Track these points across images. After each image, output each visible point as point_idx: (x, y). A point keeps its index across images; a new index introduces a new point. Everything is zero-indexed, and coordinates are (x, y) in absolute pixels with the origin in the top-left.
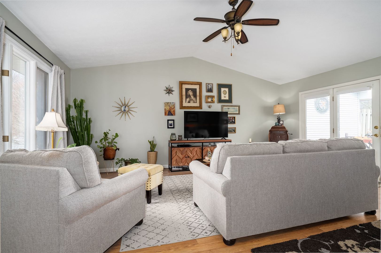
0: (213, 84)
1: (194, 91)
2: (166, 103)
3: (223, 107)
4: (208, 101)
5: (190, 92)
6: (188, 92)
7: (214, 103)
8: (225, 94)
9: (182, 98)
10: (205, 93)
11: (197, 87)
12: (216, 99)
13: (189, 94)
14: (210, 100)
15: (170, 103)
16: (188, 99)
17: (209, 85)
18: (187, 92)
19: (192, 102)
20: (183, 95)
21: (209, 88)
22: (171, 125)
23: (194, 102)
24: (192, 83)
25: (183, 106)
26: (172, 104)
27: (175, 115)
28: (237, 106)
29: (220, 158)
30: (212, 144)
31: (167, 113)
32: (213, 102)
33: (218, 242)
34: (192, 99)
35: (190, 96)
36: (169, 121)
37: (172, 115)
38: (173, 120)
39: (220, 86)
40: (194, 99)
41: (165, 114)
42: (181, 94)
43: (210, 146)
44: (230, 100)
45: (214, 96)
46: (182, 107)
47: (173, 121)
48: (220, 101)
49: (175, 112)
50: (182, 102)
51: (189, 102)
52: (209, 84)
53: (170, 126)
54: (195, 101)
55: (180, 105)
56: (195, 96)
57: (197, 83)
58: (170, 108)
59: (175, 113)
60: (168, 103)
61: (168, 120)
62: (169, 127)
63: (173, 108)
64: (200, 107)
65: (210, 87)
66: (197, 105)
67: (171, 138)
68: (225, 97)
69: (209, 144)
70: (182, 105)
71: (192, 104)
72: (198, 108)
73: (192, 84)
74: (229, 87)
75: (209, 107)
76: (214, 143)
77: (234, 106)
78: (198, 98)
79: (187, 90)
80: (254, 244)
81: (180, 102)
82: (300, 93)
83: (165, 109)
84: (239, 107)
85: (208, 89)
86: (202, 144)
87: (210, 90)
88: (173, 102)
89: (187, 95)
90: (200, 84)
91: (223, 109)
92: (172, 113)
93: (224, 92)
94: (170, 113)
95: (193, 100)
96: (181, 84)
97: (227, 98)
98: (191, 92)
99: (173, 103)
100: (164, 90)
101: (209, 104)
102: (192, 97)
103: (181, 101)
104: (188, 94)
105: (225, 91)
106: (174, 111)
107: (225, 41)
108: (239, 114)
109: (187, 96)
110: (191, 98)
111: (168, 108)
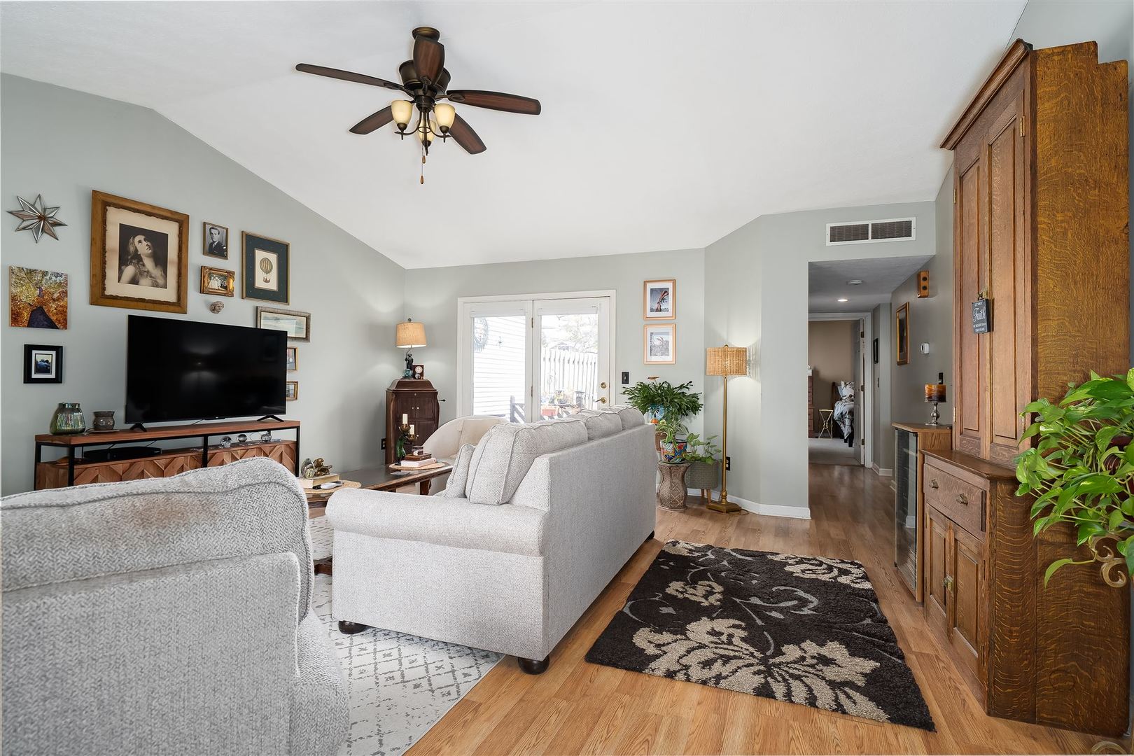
0: (227, 230)
1: (159, 241)
2: (21, 269)
3: (259, 315)
4: (210, 286)
5: (140, 242)
6: (131, 240)
7: (232, 296)
8: (268, 272)
9: (104, 262)
10: (197, 257)
11: (170, 229)
12: (235, 284)
13: (136, 250)
14: (215, 284)
15: (44, 274)
16: (129, 271)
17: (213, 231)
18: (128, 242)
19: (145, 281)
20: (107, 247)
21: (214, 242)
22: (44, 368)
23: (156, 285)
24: (149, 210)
25: (108, 292)
26: (54, 278)
27: (65, 327)
28: (302, 314)
29: (514, 464)
30: (235, 438)
31: (26, 315)
32: (226, 291)
33: (512, 678)
34: (148, 272)
35: (137, 258)
36: (34, 352)
37: (51, 325)
38: (59, 350)
39: (252, 243)
40: (156, 272)
41: (15, 319)
42: (99, 243)
43: (228, 445)
44: (281, 294)
45: (233, 273)
46: (99, 296)
47: (54, 353)
48: (251, 291)
49: (66, 316)
50: (104, 276)
51: (134, 281)
52: (213, 228)
53: (38, 371)
54: (161, 281)
55: (92, 286)
56: (161, 260)
57: (169, 215)
58: (41, 295)
59: (65, 320)
60: (31, 272)
61: (29, 349)
62: (34, 376)
63: (56, 296)
64: (180, 305)
65: (217, 238)
66: (169, 295)
67: (58, 424)
68: (267, 281)
69: (225, 439)
70: (104, 289)
71: (145, 291)
72: (172, 308)
73: (149, 214)
74: (281, 250)
75: (215, 308)
76: (240, 436)
77: (292, 313)
78: (172, 271)
79: (127, 233)
80: (574, 648)
81: (93, 276)
82: (460, 300)
83: (14, 299)
84: (308, 319)
85: (212, 244)
86: (206, 441)
87: (218, 250)
88: (60, 271)
89: (128, 252)
90: (182, 221)
91: (259, 319)
92: (54, 318)
93: (264, 265)
94: (41, 317)
95: (151, 277)
96: (101, 203)
97: (273, 286)
98: (145, 243)
99: (57, 275)
100: (11, 213)
101: (214, 299)
102: (149, 264)
103: (98, 271)
104: (132, 249)
105: (265, 260)
106: (63, 312)
107: (402, 134)
108: (307, 339)
109: (127, 256)
110: (144, 265)
111: (29, 295)
